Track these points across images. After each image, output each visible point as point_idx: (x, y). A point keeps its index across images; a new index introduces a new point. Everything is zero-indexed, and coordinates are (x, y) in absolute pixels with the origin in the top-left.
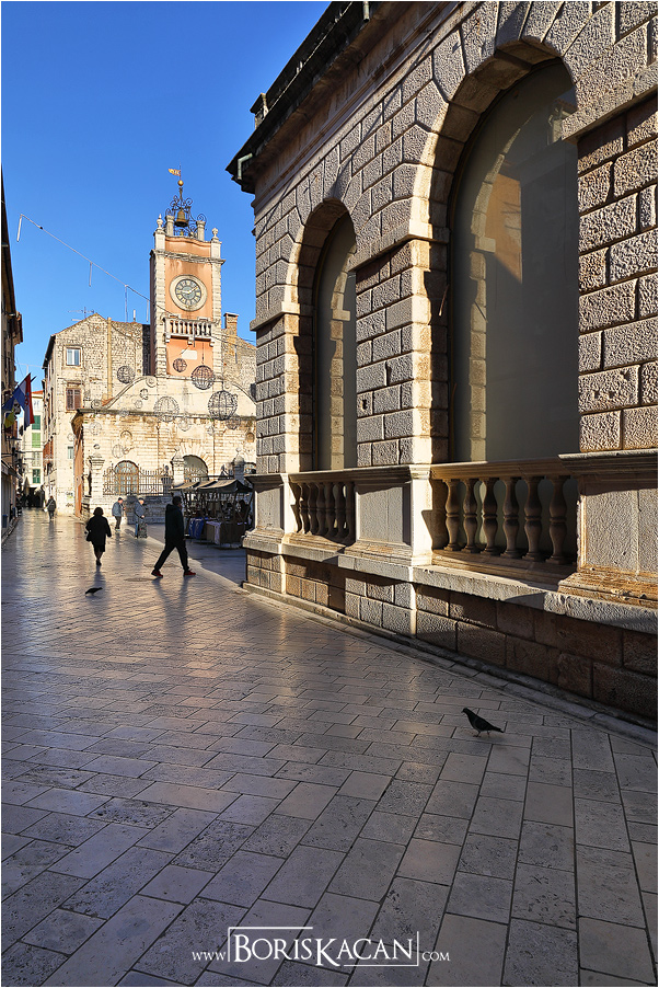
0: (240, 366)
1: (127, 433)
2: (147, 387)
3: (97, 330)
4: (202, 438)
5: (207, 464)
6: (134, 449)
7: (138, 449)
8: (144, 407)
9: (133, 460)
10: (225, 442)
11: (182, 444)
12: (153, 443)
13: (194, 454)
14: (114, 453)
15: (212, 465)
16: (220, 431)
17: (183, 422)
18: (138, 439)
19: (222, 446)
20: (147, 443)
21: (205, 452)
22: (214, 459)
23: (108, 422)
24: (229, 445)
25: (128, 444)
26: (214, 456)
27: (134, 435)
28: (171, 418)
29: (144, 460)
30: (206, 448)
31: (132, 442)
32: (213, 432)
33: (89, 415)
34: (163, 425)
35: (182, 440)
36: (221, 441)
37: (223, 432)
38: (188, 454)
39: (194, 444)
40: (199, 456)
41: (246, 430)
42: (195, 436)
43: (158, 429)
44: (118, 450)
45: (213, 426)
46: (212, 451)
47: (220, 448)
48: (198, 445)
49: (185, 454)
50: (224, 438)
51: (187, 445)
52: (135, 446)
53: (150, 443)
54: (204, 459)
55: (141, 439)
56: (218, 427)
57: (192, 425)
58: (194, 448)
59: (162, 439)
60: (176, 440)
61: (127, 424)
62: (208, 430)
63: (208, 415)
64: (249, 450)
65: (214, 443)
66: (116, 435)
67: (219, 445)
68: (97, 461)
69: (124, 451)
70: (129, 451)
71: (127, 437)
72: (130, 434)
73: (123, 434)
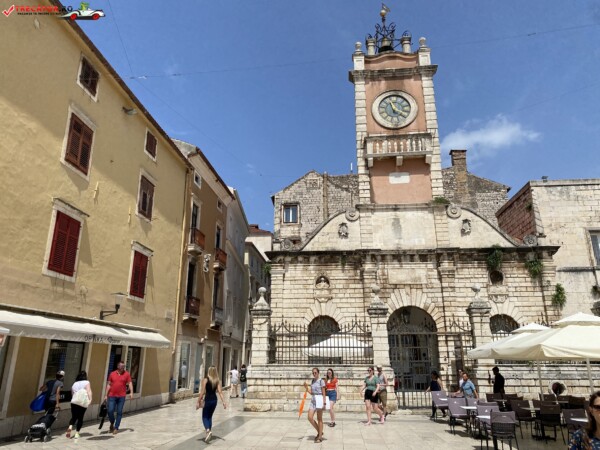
1: (322, 279)
2: (346, 221)
3: (314, 185)
4: (424, 281)
5: (435, 318)
6: (333, 300)
7: (338, 300)
8: (343, 245)
9: (331, 315)
10: (457, 285)
11: (396, 291)
12: (356, 291)
13: (413, 304)
14: (308, 306)
15: (442, 320)
16: (449, 271)
17: (396, 262)
18: (338, 286)
19: (454, 291)
20: (349, 291)
21: (429, 301)
22: (444, 311)
23: (300, 267)
24: (464, 290)
25: (325, 293)
26: (444, 307)
27: (332, 282)
28: (379, 258)
29: (346, 314)
30: (430, 295)
31: (330, 290)
32: (439, 272)
33: (278, 259)
34: (368, 266)
35: (396, 286)
36: (452, 285)
37: (454, 271)
38: (405, 305)
39: (413, 290)
40: (422, 307)
41: (488, 269)
42: (415, 279)
43: (362, 272)
44: (312, 301)
45: (438, 265)
46: (440, 300)
47: (452, 294)
48: (419, 292)
49: (401, 305)
50: (456, 280)
51: (403, 292)
52: (334, 296)
53: (352, 291)
54: (429, 311)
55: (341, 286)
56: (446, 265)
57: (407, 266)
58: (414, 296)
59: (368, 285)
60: (388, 286)
61: (323, 268)
62: (431, 270)
63: (430, 251)
64: (496, 296)
65: (442, 288)
66: (310, 282)
67: (450, 290)
68: (260, 312)
69: (320, 302)
70: (326, 302)
71: (323, 284)
72: (327, 281)
73: (318, 281)
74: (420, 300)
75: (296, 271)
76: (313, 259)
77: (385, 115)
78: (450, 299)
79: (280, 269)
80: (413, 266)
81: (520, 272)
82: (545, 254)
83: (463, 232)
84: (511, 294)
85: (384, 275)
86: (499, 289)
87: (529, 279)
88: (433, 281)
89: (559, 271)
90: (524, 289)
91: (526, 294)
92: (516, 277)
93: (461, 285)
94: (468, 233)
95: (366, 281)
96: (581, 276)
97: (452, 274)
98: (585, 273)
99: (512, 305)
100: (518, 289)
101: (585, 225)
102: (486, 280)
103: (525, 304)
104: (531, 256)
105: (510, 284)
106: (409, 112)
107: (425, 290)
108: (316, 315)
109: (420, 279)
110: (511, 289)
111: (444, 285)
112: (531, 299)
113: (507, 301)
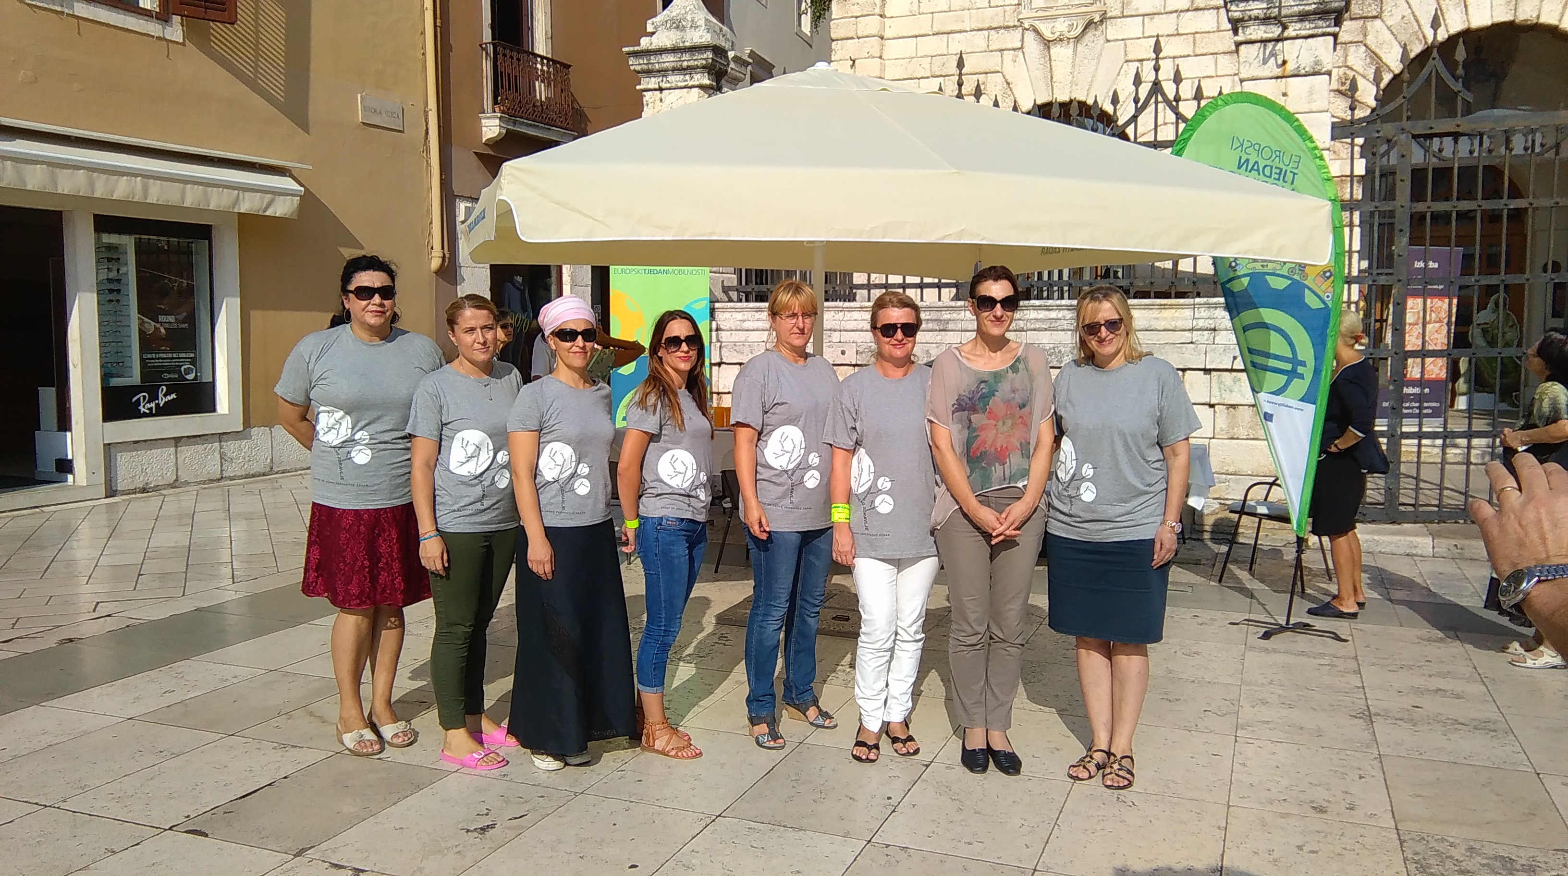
6: (1112, 30)
13: (1525, 14)
38: (1481, 19)
44: (1012, 39)
52: (1114, 7)
68: (669, 60)
69: (1047, 44)
70: (1078, 39)
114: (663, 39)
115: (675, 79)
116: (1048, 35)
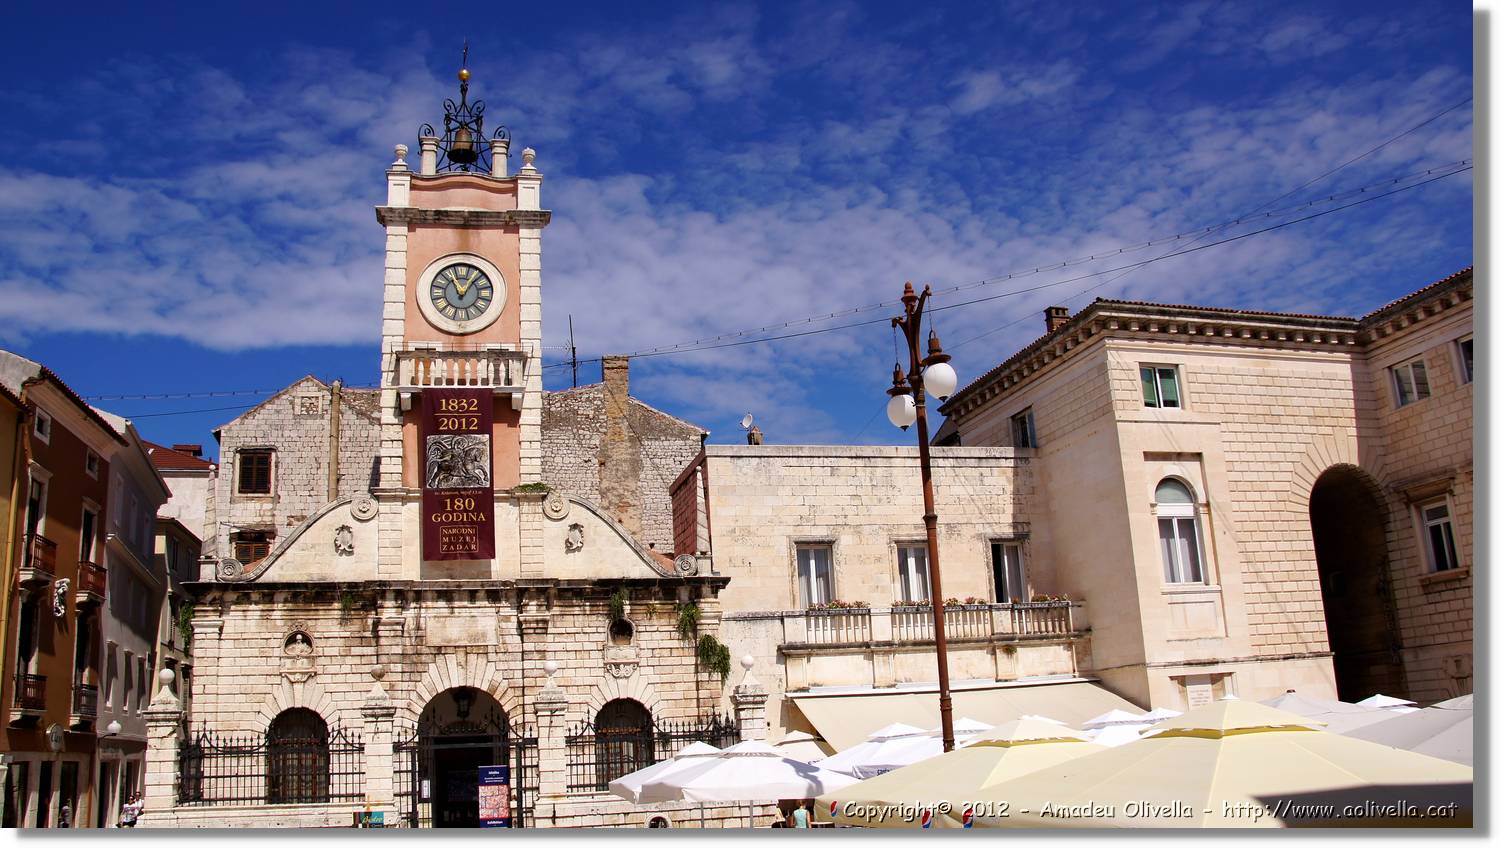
0: (636, 466)
1: (298, 637)
2: (350, 521)
3: (310, 410)
4: (491, 640)
5: (506, 709)
6: (319, 679)
7: (327, 679)
8: (344, 571)
9: (312, 708)
10: (552, 647)
11: (440, 659)
12: (365, 660)
13: (470, 684)
14: (268, 689)
15: (519, 710)
16: (537, 622)
17: (442, 604)
18: (328, 651)
19: (543, 658)
20: (349, 660)
21: (499, 677)
22: (523, 695)
23: (255, 610)
24: (564, 655)
25: (303, 665)
26: (524, 687)
27: (316, 643)
28: (411, 595)
29: (342, 705)
30: (501, 666)
31: (312, 658)
32: (520, 623)
33: (209, 597)
34: (389, 611)
35: (439, 650)
36: (541, 647)
37: (545, 622)
38: (455, 685)
39: (472, 658)
40: (485, 688)
41: (608, 615)
42: (474, 637)
43: (377, 623)
44: (277, 680)
45: (520, 608)
46: (519, 674)
47: (539, 664)
48: (482, 660)
49: (447, 687)
50: (550, 638)
51: (452, 660)
52: (320, 670)
53: (357, 660)
54: (497, 696)
55: (335, 651)
56: (532, 610)
57: (464, 609)
58: (471, 668)
59: (386, 650)
60: (425, 650)
61: (301, 615)
62: (507, 619)
63: (505, 583)
64: (617, 665)
65: (523, 652)
66: (275, 644)
67: (536, 656)
68: (161, 716)
69: (292, 683)
70: (304, 682)
71: (300, 648)
72: (307, 640)
73: (291, 640)
74: (481, 676)
75: (244, 621)
76: (280, 596)
77: (442, 303)
78: (536, 673)
79: (213, 618)
80: (475, 612)
81: (664, 621)
82: (706, 590)
83: (569, 547)
84: (643, 662)
85: (418, 628)
86: (624, 652)
87: (676, 635)
88: (508, 639)
89: (728, 619)
90: (666, 653)
91: (670, 661)
92: (656, 634)
93: (559, 647)
94: (579, 549)
95: (383, 641)
96: (761, 627)
97: (542, 626)
98: (769, 623)
99: (644, 682)
100: (656, 652)
101: (790, 531)
102: (602, 637)
103: (666, 678)
104: (684, 594)
105: (643, 645)
106: (489, 300)
107: (492, 657)
108: (284, 708)
109: (484, 635)
110: (642, 653)
111: (528, 646)
112: (677, 670)
113: (637, 672)
114: (159, 708)
115: (162, 723)
116: (293, 680)
